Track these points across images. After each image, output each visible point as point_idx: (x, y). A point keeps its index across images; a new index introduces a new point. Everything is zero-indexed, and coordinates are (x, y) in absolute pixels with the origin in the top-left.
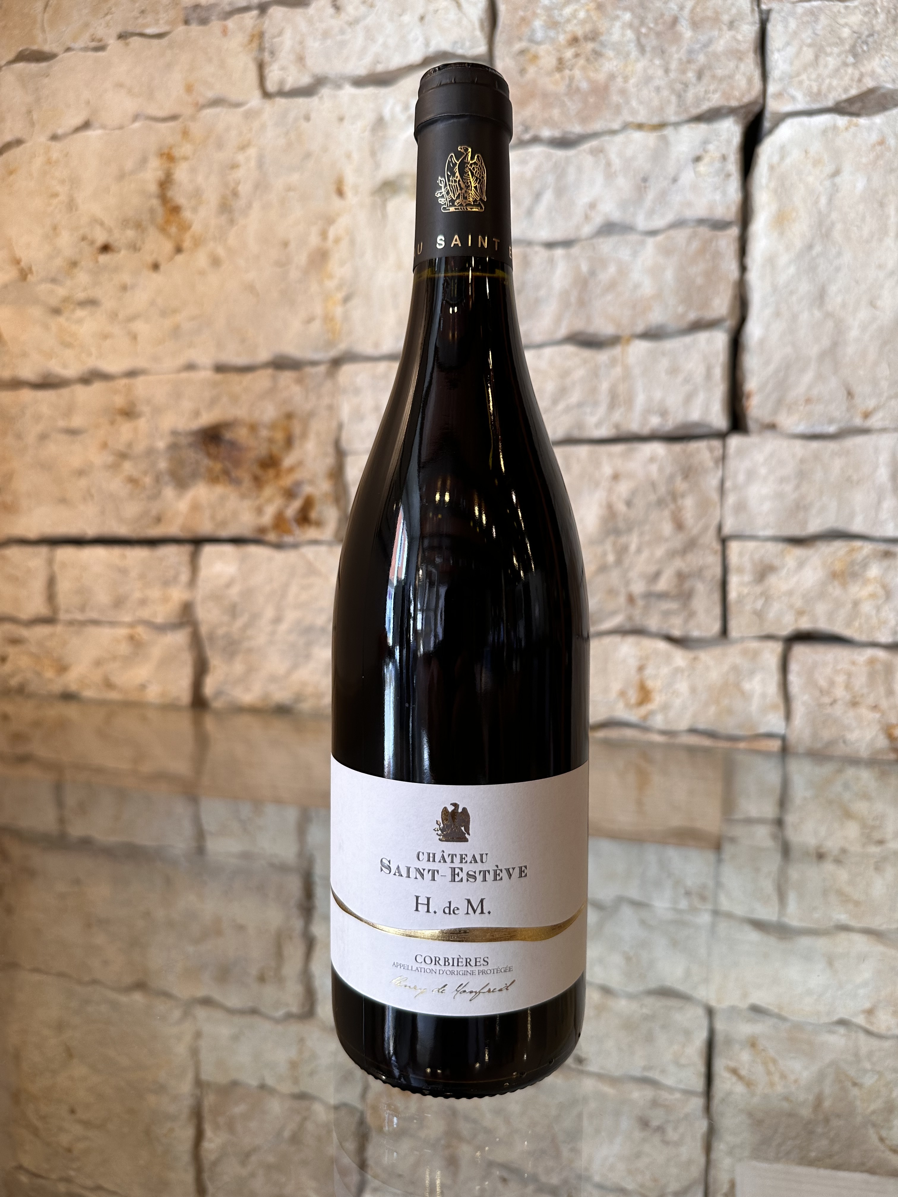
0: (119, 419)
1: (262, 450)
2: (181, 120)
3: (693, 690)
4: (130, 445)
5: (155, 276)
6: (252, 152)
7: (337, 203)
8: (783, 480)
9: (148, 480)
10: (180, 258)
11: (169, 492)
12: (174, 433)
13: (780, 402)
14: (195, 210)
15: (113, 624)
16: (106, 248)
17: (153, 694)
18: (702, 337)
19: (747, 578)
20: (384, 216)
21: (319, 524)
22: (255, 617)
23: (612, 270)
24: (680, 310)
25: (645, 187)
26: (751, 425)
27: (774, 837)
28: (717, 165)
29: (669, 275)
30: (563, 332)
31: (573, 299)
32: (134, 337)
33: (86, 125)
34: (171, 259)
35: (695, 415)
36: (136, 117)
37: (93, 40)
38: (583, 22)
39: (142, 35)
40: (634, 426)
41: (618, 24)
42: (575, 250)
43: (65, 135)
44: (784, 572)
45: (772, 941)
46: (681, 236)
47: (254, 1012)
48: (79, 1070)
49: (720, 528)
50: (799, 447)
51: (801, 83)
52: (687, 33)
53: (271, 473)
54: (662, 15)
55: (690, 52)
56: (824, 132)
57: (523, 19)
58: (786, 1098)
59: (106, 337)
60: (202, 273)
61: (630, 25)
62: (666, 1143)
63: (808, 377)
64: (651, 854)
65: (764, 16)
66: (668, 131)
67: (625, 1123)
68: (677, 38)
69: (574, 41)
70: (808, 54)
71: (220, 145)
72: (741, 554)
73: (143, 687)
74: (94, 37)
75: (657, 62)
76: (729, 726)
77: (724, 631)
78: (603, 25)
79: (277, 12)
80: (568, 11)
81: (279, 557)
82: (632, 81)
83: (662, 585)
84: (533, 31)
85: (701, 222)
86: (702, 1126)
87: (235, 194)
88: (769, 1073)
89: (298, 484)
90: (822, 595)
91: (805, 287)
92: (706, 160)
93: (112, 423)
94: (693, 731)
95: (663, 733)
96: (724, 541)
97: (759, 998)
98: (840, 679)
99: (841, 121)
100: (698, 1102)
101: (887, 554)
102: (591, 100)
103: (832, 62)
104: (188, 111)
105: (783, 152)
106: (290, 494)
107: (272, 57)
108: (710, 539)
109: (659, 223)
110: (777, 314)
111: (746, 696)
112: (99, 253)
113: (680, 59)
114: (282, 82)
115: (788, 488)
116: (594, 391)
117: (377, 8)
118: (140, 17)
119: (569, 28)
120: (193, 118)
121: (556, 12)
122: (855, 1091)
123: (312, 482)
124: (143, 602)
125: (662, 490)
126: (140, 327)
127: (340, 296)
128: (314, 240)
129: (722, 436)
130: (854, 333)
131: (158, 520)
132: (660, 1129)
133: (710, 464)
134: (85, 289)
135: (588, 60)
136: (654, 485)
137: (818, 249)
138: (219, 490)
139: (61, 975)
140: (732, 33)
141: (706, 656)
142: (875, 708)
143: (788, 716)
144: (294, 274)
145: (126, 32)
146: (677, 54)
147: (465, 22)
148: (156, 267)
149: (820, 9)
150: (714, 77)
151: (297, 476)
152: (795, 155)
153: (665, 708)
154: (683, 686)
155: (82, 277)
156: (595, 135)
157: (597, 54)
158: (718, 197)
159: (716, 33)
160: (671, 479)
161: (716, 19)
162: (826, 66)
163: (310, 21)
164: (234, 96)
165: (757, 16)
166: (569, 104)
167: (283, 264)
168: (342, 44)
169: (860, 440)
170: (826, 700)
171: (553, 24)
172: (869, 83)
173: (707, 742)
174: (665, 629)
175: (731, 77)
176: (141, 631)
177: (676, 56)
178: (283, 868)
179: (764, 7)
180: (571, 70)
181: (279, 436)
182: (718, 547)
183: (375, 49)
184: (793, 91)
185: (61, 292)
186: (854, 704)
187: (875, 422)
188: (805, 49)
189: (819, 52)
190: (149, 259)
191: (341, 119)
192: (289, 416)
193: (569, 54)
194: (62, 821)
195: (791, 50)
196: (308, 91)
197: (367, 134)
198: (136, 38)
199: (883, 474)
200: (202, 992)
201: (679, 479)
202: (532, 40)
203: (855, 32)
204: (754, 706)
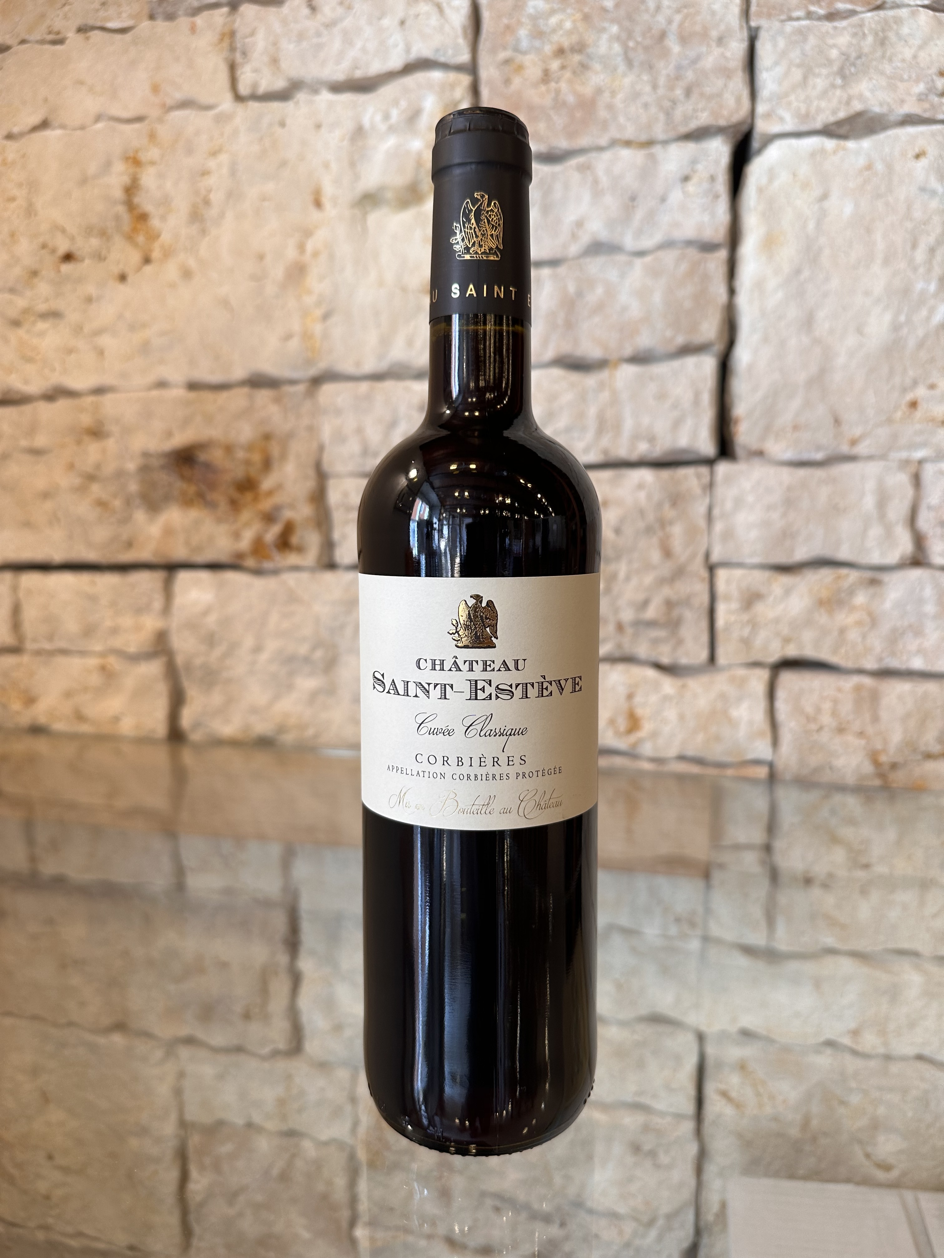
0: (86, 439)
1: (239, 473)
2: (146, 122)
3: (682, 717)
4: (98, 466)
5: (121, 287)
6: (224, 158)
7: (315, 215)
8: (769, 508)
9: (117, 503)
10: (148, 269)
11: (140, 516)
12: (146, 455)
13: (767, 429)
14: (163, 218)
15: (83, 653)
16: (68, 257)
17: (127, 726)
18: (690, 361)
19: (734, 605)
20: (365, 230)
21: (300, 549)
22: (233, 647)
23: (599, 291)
24: (669, 333)
25: (633, 207)
26: (739, 451)
27: (763, 863)
28: (706, 185)
29: (657, 298)
30: (550, 354)
31: (560, 321)
32: (101, 353)
33: (44, 125)
34: (139, 269)
35: (683, 441)
36: (98, 118)
37: (50, 33)
38: (570, 33)
39: (103, 29)
40: (622, 452)
41: (605, 37)
42: (562, 270)
43: (22, 135)
44: (771, 599)
45: (760, 965)
46: (669, 257)
47: (239, 1049)
48: (56, 1115)
49: (707, 555)
50: (787, 475)
51: (789, 104)
52: (676, 48)
53: (249, 496)
54: (650, 29)
55: (679, 68)
56: (813, 155)
57: (508, 27)
58: (775, 1119)
59: (70, 351)
60: (172, 286)
61: (618, 38)
62: (657, 1166)
63: (796, 403)
64: (641, 882)
65: (753, 34)
66: (657, 150)
67: (618, 1149)
68: (665, 53)
69: (560, 52)
70: (797, 75)
71: (190, 151)
72: (728, 582)
73: (116, 719)
74: (50, 29)
75: (645, 77)
76: (717, 752)
77: (712, 658)
78: (590, 37)
79: (248, 10)
80: (553, 20)
81: (259, 584)
82: (620, 96)
83: (651, 613)
84: (518, 40)
85: (689, 243)
86: (693, 1149)
87: (207, 202)
88: (758, 1094)
89: (278, 508)
90: (808, 622)
91: (793, 312)
92: (695, 180)
93: (79, 442)
94: (682, 758)
95: (653, 760)
96: (712, 569)
97: (748, 1021)
98: (827, 706)
99: (830, 144)
100: (689, 1126)
101: (874, 582)
102: (578, 115)
103: (820, 83)
104: (154, 113)
105: (772, 174)
106: (269, 518)
107: (244, 59)
108: (698, 567)
109: (647, 243)
110: (766, 339)
111: (733, 724)
112: (61, 262)
113: (668, 76)
114: (255, 85)
115: (775, 515)
116: (581, 415)
117: (355, 10)
118: (101, 9)
119: (555, 38)
120: (160, 120)
121: (541, 22)
122: (842, 1110)
123: (292, 506)
124: (115, 631)
125: (651, 517)
126: (105, 341)
127: (319, 312)
128: (291, 253)
129: (710, 462)
130: (841, 360)
131: (129, 544)
132: (652, 1154)
133: (698, 491)
134: (47, 300)
135: (574, 73)
136: (642, 513)
137: (806, 273)
138: (194, 513)
139: (35, 1018)
140: (720, 50)
141: (694, 684)
142: (861, 734)
143: (775, 741)
144: (270, 289)
145: (86, 25)
146: (665, 70)
147: (447, 28)
148: (123, 278)
149: (809, 28)
150: (702, 95)
151: (277, 499)
152: (784, 177)
153: (654, 735)
154: (671, 714)
155: (43, 288)
156: (582, 151)
157: (584, 67)
158: (706, 218)
159: (704, 49)
160: (659, 506)
161: (704, 35)
162: (814, 87)
163: (284, 22)
164: (204, 98)
165: (745, 34)
166: (555, 118)
167: (258, 278)
168: (319, 47)
169: (846, 468)
170: (813, 726)
171: (538, 34)
172: (857, 106)
173: (695, 769)
174: (653, 656)
175: (719, 95)
176: (113, 662)
177: (664, 72)
178: (266, 904)
179: (753, 24)
180: (557, 82)
181: (257, 457)
182: (705, 574)
183: (353, 53)
184: (782, 112)
185: (21, 303)
186: (841, 730)
187: (862, 449)
188: (794, 69)
189: (808, 73)
190: (116, 270)
191: (318, 126)
192: (267, 437)
193: (555, 65)
194: (33, 859)
195: (779, 70)
196: (283, 96)
197: (346, 143)
198: (97, 32)
199: (869, 503)
200: (185, 1031)
201: (667, 506)
202: (516, 50)
203: (843, 54)
204: (742, 732)
